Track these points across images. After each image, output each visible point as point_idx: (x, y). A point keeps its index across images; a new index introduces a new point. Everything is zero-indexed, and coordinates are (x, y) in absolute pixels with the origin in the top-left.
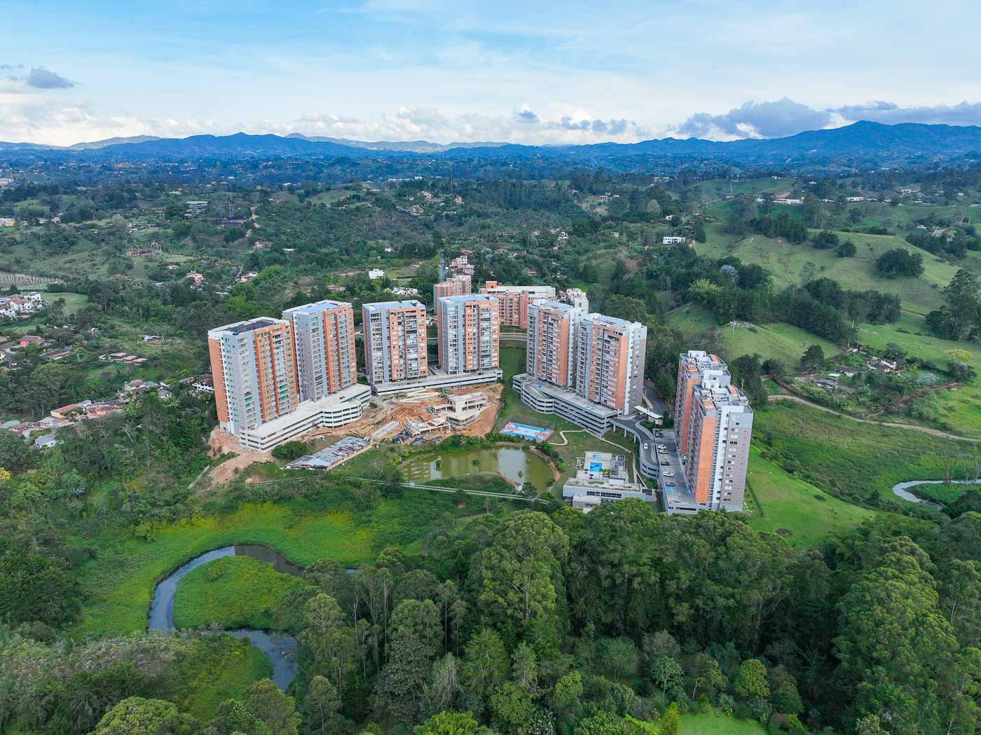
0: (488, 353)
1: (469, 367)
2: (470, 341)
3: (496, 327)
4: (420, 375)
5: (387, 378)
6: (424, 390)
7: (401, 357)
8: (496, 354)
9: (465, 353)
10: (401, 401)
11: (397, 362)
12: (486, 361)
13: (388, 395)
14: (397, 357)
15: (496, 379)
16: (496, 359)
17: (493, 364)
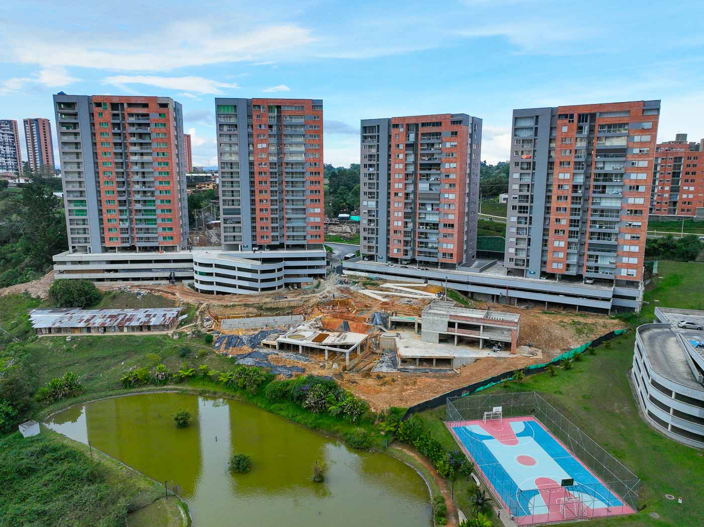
0: (613, 242)
1: (557, 267)
2: (563, 204)
3: (643, 176)
4: (440, 259)
5: (382, 252)
6: (425, 285)
7: (407, 215)
8: (635, 249)
9: (546, 231)
10: (367, 292)
11: (400, 224)
12: (605, 261)
13: (355, 277)
14: (400, 214)
15: (607, 305)
16: (634, 261)
17: (624, 272)
